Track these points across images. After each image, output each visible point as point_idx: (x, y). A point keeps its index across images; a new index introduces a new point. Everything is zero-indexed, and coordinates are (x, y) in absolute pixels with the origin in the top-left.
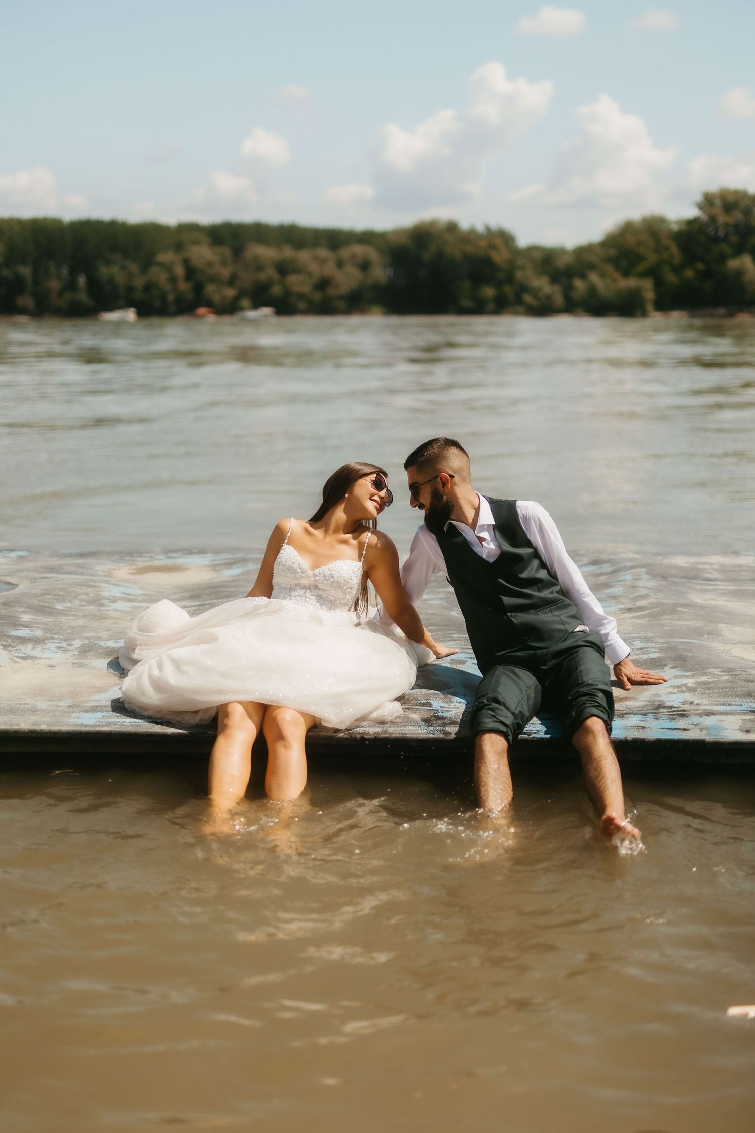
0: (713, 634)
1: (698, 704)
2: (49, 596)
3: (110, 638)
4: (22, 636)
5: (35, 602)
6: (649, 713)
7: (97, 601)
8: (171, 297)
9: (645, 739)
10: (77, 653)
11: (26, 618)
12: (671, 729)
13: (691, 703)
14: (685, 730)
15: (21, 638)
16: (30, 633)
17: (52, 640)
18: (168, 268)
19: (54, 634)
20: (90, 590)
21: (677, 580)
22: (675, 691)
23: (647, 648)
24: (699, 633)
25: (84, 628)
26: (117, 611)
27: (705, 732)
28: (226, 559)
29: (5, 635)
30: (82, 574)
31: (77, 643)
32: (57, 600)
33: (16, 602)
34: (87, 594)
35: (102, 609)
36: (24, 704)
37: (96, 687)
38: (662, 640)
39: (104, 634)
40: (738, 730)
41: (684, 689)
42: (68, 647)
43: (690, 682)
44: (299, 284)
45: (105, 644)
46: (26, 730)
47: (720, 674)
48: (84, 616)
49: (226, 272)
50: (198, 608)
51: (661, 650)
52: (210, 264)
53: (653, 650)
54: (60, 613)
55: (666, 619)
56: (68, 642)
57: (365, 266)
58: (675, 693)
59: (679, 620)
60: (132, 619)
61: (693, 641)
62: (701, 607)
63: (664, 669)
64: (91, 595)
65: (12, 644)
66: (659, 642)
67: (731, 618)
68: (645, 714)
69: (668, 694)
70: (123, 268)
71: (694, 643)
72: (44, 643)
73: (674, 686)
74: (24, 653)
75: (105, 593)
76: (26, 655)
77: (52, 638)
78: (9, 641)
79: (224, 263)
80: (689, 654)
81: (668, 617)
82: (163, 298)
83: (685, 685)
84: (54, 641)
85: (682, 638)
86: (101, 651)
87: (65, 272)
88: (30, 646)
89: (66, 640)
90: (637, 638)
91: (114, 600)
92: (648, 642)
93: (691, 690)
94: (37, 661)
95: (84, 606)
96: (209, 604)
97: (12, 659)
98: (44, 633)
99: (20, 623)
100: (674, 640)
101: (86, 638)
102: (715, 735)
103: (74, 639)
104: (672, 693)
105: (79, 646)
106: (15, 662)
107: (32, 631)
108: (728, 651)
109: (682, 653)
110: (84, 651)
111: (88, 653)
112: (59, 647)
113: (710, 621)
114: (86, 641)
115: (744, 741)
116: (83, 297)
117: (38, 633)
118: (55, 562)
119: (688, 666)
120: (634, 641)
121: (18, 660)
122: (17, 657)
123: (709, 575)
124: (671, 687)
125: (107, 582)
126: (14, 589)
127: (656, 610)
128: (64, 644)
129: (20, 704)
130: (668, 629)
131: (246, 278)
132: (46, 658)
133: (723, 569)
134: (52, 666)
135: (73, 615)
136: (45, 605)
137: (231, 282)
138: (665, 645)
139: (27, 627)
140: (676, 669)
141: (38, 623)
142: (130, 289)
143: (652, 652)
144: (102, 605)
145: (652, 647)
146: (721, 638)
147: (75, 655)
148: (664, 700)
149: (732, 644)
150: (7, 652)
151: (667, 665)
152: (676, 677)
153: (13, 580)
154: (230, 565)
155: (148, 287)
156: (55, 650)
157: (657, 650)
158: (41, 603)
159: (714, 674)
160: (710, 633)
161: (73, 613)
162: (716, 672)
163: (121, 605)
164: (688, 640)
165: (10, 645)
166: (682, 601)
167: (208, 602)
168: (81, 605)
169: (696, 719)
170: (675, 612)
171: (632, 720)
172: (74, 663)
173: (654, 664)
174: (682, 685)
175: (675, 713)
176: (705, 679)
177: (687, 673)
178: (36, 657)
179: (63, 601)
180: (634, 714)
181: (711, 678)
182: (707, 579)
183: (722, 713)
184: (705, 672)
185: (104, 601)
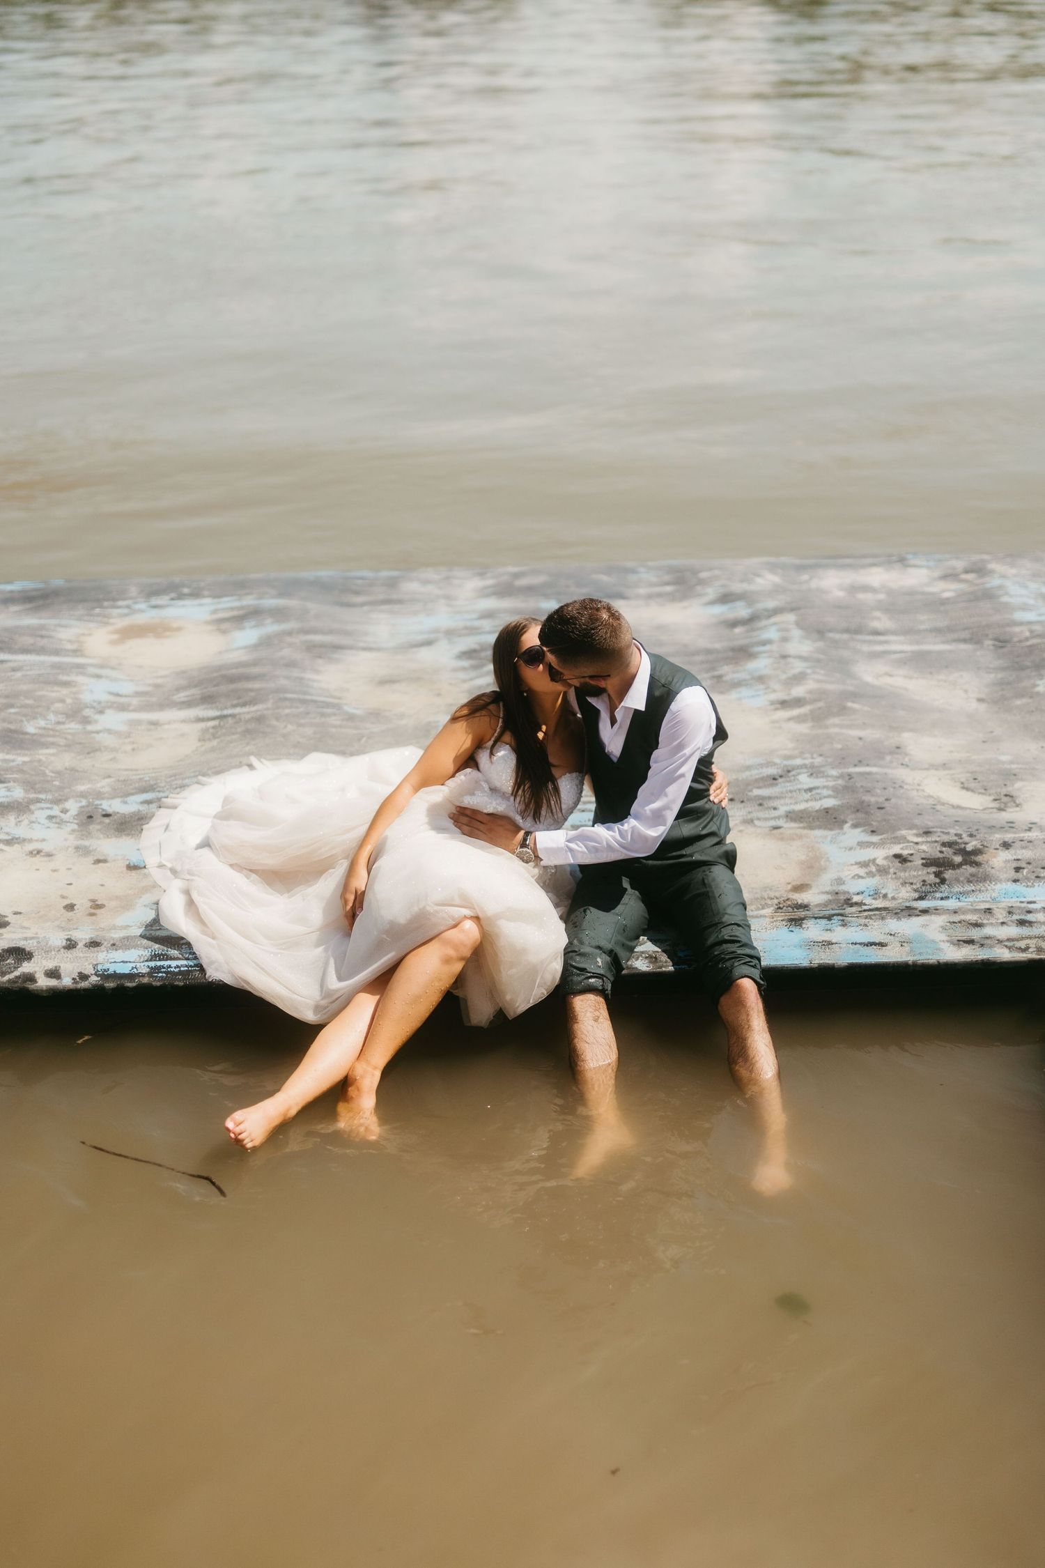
1: (894, 898)
2: (12, 710)
6: (834, 914)
7: (76, 713)
10: (76, 827)
12: (865, 944)
13: (885, 894)
14: (882, 945)
16: (8, 794)
17: (39, 805)
19: (40, 792)
20: (64, 691)
21: (837, 636)
22: (862, 872)
23: (818, 789)
24: (879, 751)
25: (74, 777)
27: (907, 949)
28: (232, 609)
31: (73, 806)
32: (25, 715)
34: (63, 701)
35: (89, 728)
38: (834, 772)
39: (104, 785)
40: (948, 941)
41: (873, 869)
42: (62, 815)
43: (880, 855)
45: (110, 806)
47: (916, 839)
48: (68, 743)
51: (837, 791)
53: (825, 792)
54: (35, 738)
55: (835, 725)
56: (61, 806)
58: (862, 877)
59: (850, 727)
61: (874, 770)
63: (842, 828)
64: (69, 701)
66: (831, 776)
68: (829, 918)
69: (853, 877)
71: (876, 773)
72: (30, 810)
73: (860, 862)
74: (7, 834)
75: (87, 697)
76: (10, 837)
77: (38, 801)
80: (872, 799)
81: (836, 720)
83: (874, 862)
84: (42, 805)
85: (859, 764)
86: (107, 821)
88: (12, 818)
89: (57, 802)
90: (801, 768)
91: (101, 710)
92: (817, 777)
93: (883, 871)
95: (63, 723)
98: (26, 791)
100: (849, 772)
102: (920, 954)
103: (66, 800)
104: (858, 876)
105: (76, 813)
108: (919, 785)
109: (863, 798)
110: (85, 822)
111: (91, 827)
112: (50, 818)
113: (891, 728)
114: (84, 803)
115: (957, 961)
117: (18, 793)
119: (874, 823)
120: (799, 774)
123: (876, 624)
124: (856, 863)
125: (82, 670)
128: (56, 811)
129: (22, 936)
130: (839, 746)
132: (37, 841)
135: (53, 744)
136: (12, 727)
138: (840, 782)
140: (859, 830)
143: (825, 797)
144: (87, 721)
145: (824, 787)
146: (907, 759)
147: (73, 831)
149: (922, 770)
151: (846, 822)
152: (862, 845)
154: (240, 621)
156: (47, 822)
157: (830, 792)
158: (6, 725)
159: (908, 842)
160: (893, 752)
161: (51, 739)
162: (911, 835)
163: (112, 720)
164: (867, 770)
167: (230, 711)
168: (59, 723)
169: (893, 924)
170: (843, 710)
171: (814, 930)
172: (77, 848)
173: (830, 819)
174: (869, 860)
175: (866, 913)
176: (897, 849)
177: (875, 839)
178: (24, 840)
179: (34, 717)
180: (816, 918)
181: (906, 848)
182: (877, 633)
183: (925, 912)
184: (896, 837)
185: (87, 712)
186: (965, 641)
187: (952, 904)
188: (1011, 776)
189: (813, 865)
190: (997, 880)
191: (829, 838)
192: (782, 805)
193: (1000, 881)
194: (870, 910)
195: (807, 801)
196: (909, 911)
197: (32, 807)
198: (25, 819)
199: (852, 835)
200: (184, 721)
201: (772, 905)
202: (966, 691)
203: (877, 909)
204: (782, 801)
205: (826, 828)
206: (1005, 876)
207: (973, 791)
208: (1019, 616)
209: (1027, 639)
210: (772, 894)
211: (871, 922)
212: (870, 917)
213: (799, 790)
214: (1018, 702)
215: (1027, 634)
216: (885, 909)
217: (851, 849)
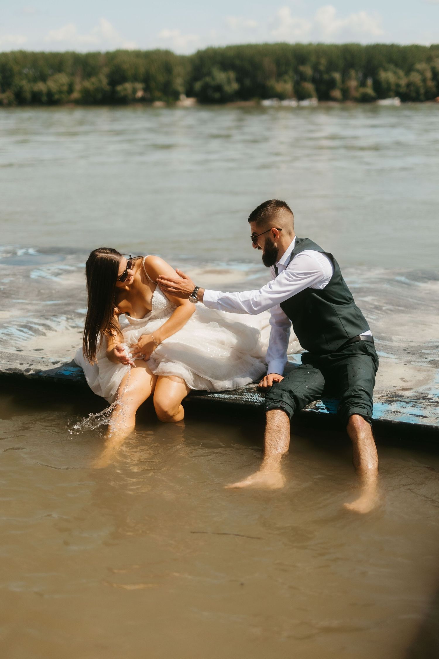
8: (422, 91)
18: (422, 72)
70: (395, 73)
87: (360, 75)
116: (369, 90)
142: (398, 86)
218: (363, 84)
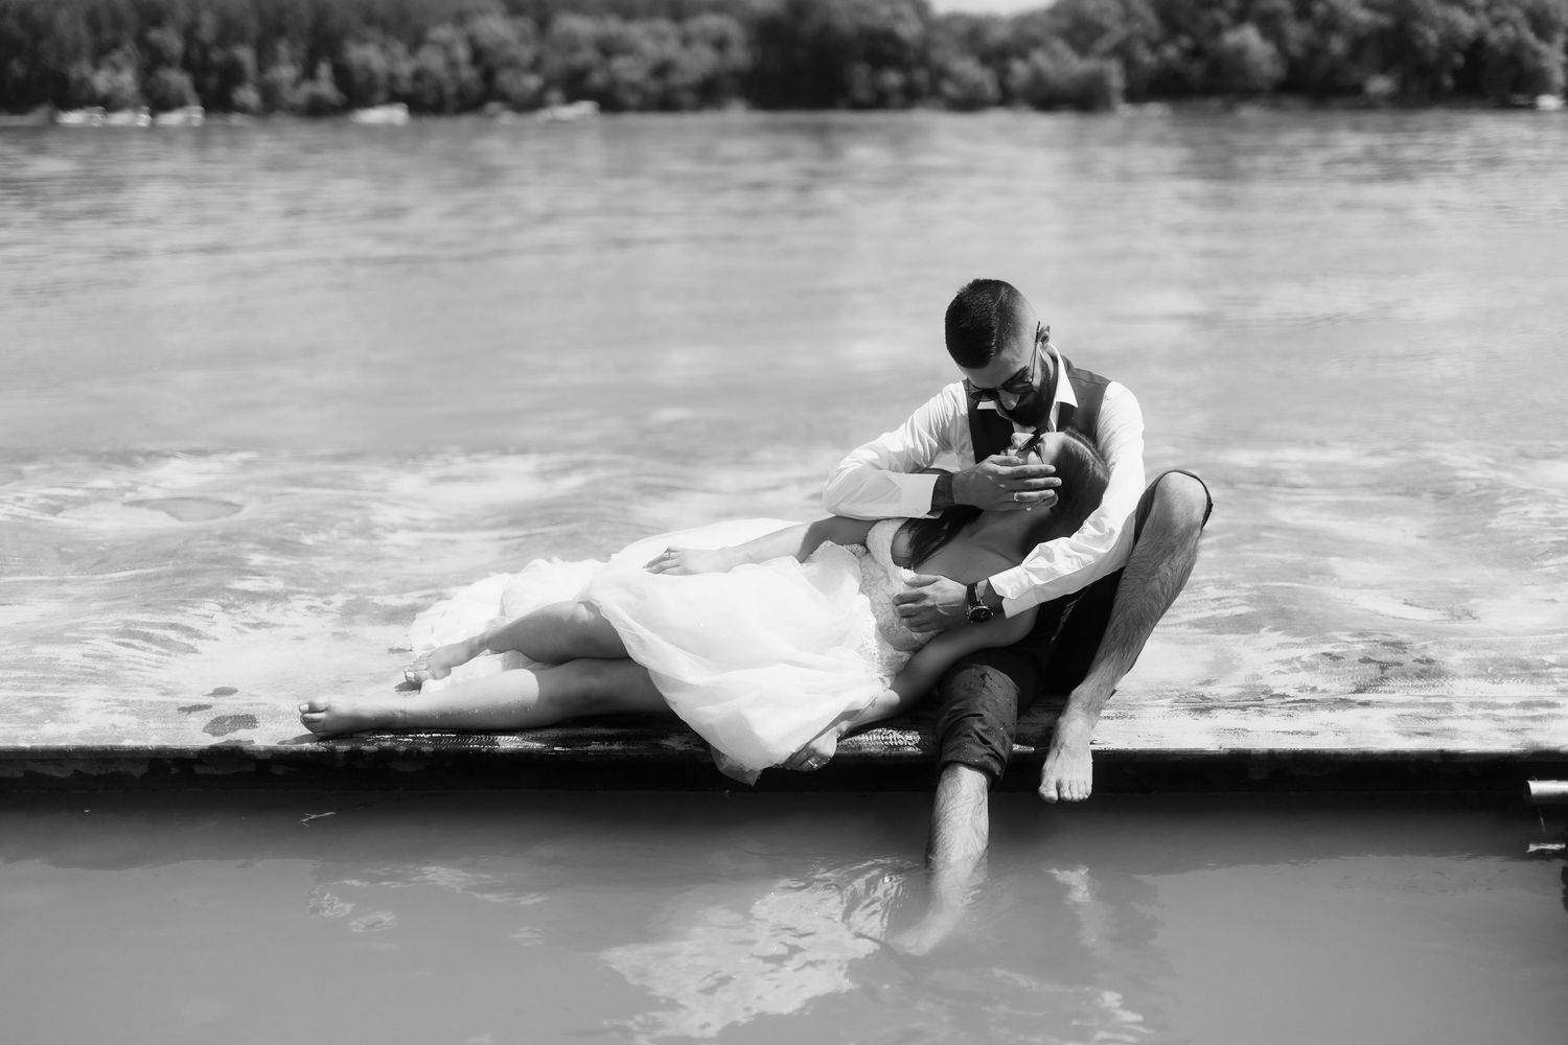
0: (1322, 573)
1: (1324, 691)
2: (291, 525)
3: (390, 591)
4: (252, 589)
5: (271, 534)
6: (1249, 706)
7: (366, 530)
8: (450, 89)
9: (1250, 750)
10: (338, 616)
11: (257, 559)
12: (1289, 733)
13: (1314, 689)
15: (250, 593)
16: (266, 585)
17: (298, 596)
18: (446, 47)
19: (303, 586)
20: (354, 513)
21: (1249, 487)
22: (1284, 668)
23: (1228, 598)
24: (1302, 572)
25: (348, 575)
26: (398, 546)
27: (1343, 737)
29: (224, 589)
30: (342, 487)
31: (339, 600)
32: (305, 530)
33: (242, 534)
35: (376, 543)
36: (257, 704)
37: (371, 674)
38: (1248, 585)
39: (380, 585)
40: (1395, 732)
41: (1299, 666)
42: (325, 607)
43: (1306, 654)
44: (628, 69)
45: (383, 601)
46: (262, 749)
47: (1350, 640)
48: (348, 556)
49: (526, 54)
50: (522, 540)
51: (1250, 601)
52: (504, 44)
53: (1236, 601)
54: (311, 551)
55: (1248, 550)
56: (325, 599)
57: (720, 44)
58: (1284, 673)
60: (422, 560)
61: (1296, 585)
62: (1297, 531)
63: (1258, 632)
65: (237, 603)
66: (1245, 588)
67: (1347, 548)
68: (1244, 708)
69: (1273, 673)
70: (384, 48)
72: (287, 599)
73: (1281, 661)
74: (256, 618)
75: (378, 519)
77: (300, 593)
78: (232, 598)
79: (524, 40)
80: (1295, 608)
81: (1250, 547)
82: (439, 89)
83: (1298, 659)
84: (303, 596)
85: (1279, 580)
86: (376, 612)
87: (301, 50)
88: (264, 605)
89: (320, 595)
90: (1208, 581)
91: (393, 530)
92: (1226, 589)
93: (1310, 667)
94: (275, 631)
96: (542, 534)
97: (237, 628)
99: (248, 568)
100: (1266, 584)
101: (352, 592)
102: (1361, 743)
103: (333, 594)
104: (1280, 672)
106: (242, 632)
107: (267, 581)
108: (1352, 601)
109: (1284, 606)
110: (350, 612)
111: (356, 617)
112: (310, 608)
114: (353, 597)
115: (1408, 751)
116: (326, 89)
117: (277, 585)
118: (298, 469)
119: (1298, 627)
120: (1204, 587)
121: (246, 629)
122: (245, 624)
124: (1276, 662)
125: (380, 500)
126: (237, 512)
127: (1228, 535)
128: (318, 602)
129: (251, 705)
130: (1254, 566)
131: (556, 62)
132: (289, 626)
133: (1311, 469)
134: (300, 639)
135: (330, 554)
136: (288, 538)
137: (536, 66)
138: (1255, 593)
139: (260, 575)
140: (1279, 633)
141: (276, 569)
142: (393, 78)
143: (1236, 606)
144: (374, 537)
145: (1235, 597)
146: (1335, 580)
148: (1270, 685)
149: (1353, 588)
150: (229, 616)
151: (1263, 627)
152: (1281, 646)
153: (235, 498)
154: (566, 470)
155: (419, 75)
156: (304, 611)
158: (279, 536)
159: (1340, 641)
160: (1319, 572)
162: (1344, 636)
163: (404, 538)
164: (1288, 584)
165: (232, 606)
166: (1264, 522)
167: (539, 531)
168: (341, 538)
169: (1323, 715)
170: (1257, 539)
171: (1226, 719)
172: (334, 634)
173: (1243, 625)
174: (1293, 659)
175: (1290, 705)
176: (1327, 648)
177: (1298, 640)
178: (274, 625)
179: (315, 531)
180: (1227, 708)
181: (1338, 647)
182: (1294, 486)
183: (1365, 704)
184: (1325, 638)
185: (377, 531)
186: (1399, 494)
187: (1398, 697)
188: (1461, 593)
189: (1223, 665)
190: (1455, 676)
191: (1243, 641)
192: (1184, 613)
193: (1459, 677)
194: (1294, 702)
195: (1214, 609)
196: (1344, 703)
197: (290, 597)
198: (279, 607)
199: (1269, 637)
200: (485, 540)
201: (1172, 697)
202: (1404, 531)
203: (1303, 701)
204: (1184, 610)
205: (1238, 633)
206: (1464, 672)
207: (1418, 606)
208: (1460, 474)
209: (1473, 491)
210: (1172, 688)
211: (1296, 712)
212: (1296, 708)
213: (1205, 600)
214: (1467, 537)
215: (1473, 487)
216: (1314, 701)
217: (1269, 650)
218: (309, 73)
